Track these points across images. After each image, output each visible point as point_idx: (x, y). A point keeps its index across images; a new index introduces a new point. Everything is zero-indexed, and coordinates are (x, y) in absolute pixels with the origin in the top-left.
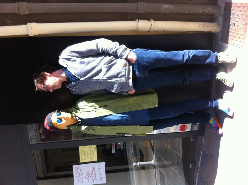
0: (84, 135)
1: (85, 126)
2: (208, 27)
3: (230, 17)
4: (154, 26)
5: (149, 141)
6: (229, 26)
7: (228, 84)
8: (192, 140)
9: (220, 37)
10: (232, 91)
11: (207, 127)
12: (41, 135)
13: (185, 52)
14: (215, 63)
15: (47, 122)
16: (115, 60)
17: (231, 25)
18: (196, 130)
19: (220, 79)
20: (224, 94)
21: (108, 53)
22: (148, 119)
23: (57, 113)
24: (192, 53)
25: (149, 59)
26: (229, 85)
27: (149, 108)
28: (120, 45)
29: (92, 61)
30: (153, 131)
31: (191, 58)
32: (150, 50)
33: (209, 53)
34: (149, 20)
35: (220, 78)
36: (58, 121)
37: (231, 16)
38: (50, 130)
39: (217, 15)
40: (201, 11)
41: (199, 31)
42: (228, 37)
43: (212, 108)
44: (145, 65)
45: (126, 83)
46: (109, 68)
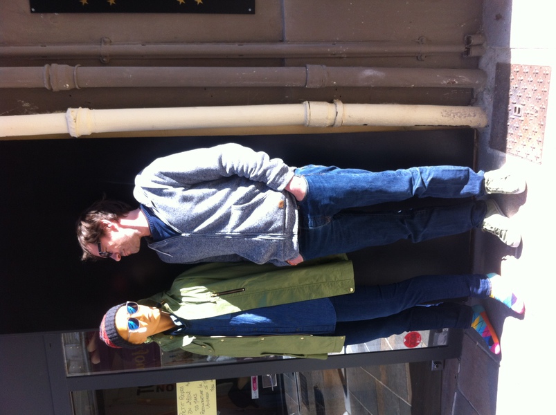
1: (190, 336)
2: (460, 117)
3: (508, 95)
4: (343, 115)
5: (337, 370)
6: (506, 114)
7: (509, 240)
8: (434, 367)
9: (488, 137)
10: (518, 256)
11: (465, 337)
12: (90, 355)
13: (413, 173)
14: (478, 195)
15: (106, 327)
16: (259, 193)
17: (510, 112)
18: (442, 344)
19: (490, 229)
20: (503, 263)
21: (244, 177)
22: (333, 320)
23: (129, 307)
24: (429, 175)
25: (336, 192)
26: (512, 244)
27: (335, 295)
28: (271, 158)
29: (209, 195)
31: (426, 184)
32: (338, 169)
33: (466, 173)
34: (331, 102)
35: (492, 228)
36: (129, 325)
37: (511, 93)
38: (113, 347)
39: (481, 89)
40: (445, 82)
41: (440, 124)
42: (506, 137)
43: (476, 295)
44: (326, 205)
45: (285, 244)
46: (246, 211)
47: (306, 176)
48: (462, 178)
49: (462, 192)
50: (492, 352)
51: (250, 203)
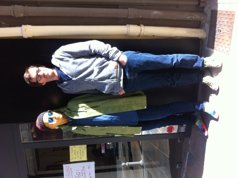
0: (75, 135)
2: (195, 33)
3: (216, 24)
4: (144, 31)
5: (138, 142)
7: (214, 87)
8: (179, 141)
9: (206, 42)
10: (217, 94)
11: (193, 129)
12: (32, 134)
13: (173, 56)
14: (201, 68)
15: (39, 121)
16: (106, 62)
17: (216, 31)
18: (183, 131)
20: (210, 97)
21: (100, 54)
22: (137, 120)
23: (49, 113)
24: (180, 57)
25: (139, 62)
26: (215, 89)
27: (138, 109)
28: (112, 47)
29: (84, 62)
30: (142, 132)
31: (179, 61)
32: (141, 53)
33: (196, 57)
34: (139, 25)
35: (206, 82)
36: (49, 121)
37: (217, 23)
38: (42, 130)
39: (204, 21)
40: (188, 18)
41: (186, 36)
42: (214, 43)
43: (198, 111)
44: (135, 68)
45: (117, 84)
46: (100, 69)
47: (126, 55)
48: (194, 60)
49: (194, 66)
50: (204, 135)
51: (102, 66)
